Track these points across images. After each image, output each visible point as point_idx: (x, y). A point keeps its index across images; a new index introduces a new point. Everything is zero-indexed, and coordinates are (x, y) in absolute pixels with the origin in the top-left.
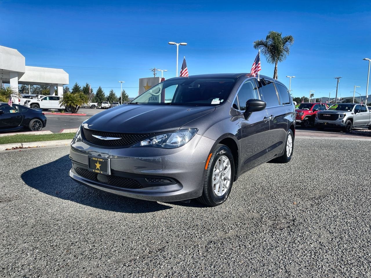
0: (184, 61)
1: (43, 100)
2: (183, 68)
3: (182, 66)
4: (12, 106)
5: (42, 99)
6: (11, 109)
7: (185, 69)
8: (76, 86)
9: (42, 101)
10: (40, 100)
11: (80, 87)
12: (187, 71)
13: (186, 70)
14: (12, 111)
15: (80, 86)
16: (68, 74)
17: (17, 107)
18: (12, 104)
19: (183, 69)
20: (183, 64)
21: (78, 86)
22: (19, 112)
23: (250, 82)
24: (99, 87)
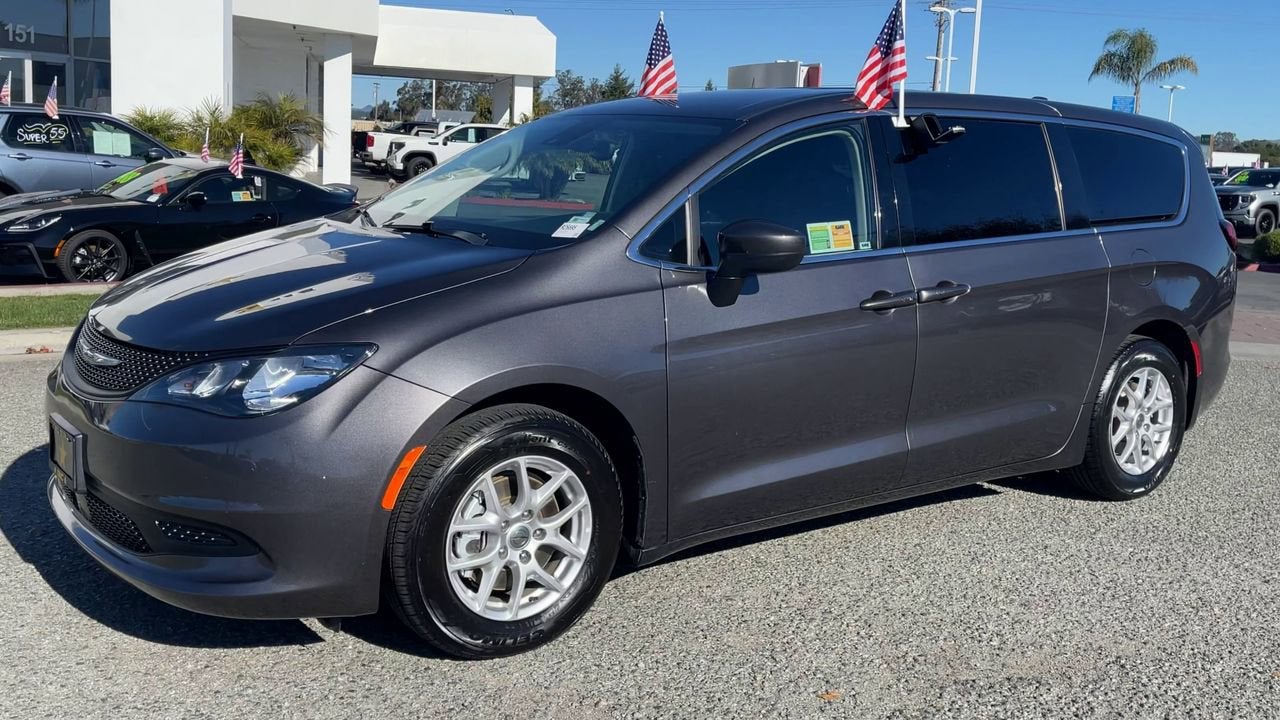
0: (657, 29)
1: (449, 143)
2: (651, 59)
3: (648, 51)
4: (240, 177)
5: (447, 139)
6: (239, 185)
7: (662, 64)
8: (616, 78)
9: (445, 144)
10: (440, 140)
11: (632, 85)
12: (671, 70)
13: (665, 68)
14: (239, 196)
15: (629, 82)
16: (555, 38)
17: (258, 181)
18: (240, 170)
19: (650, 65)
20: (652, 44)
21: (625, 80)
22: (265, 199)
23: (846, 136)
24: (707, 82)
